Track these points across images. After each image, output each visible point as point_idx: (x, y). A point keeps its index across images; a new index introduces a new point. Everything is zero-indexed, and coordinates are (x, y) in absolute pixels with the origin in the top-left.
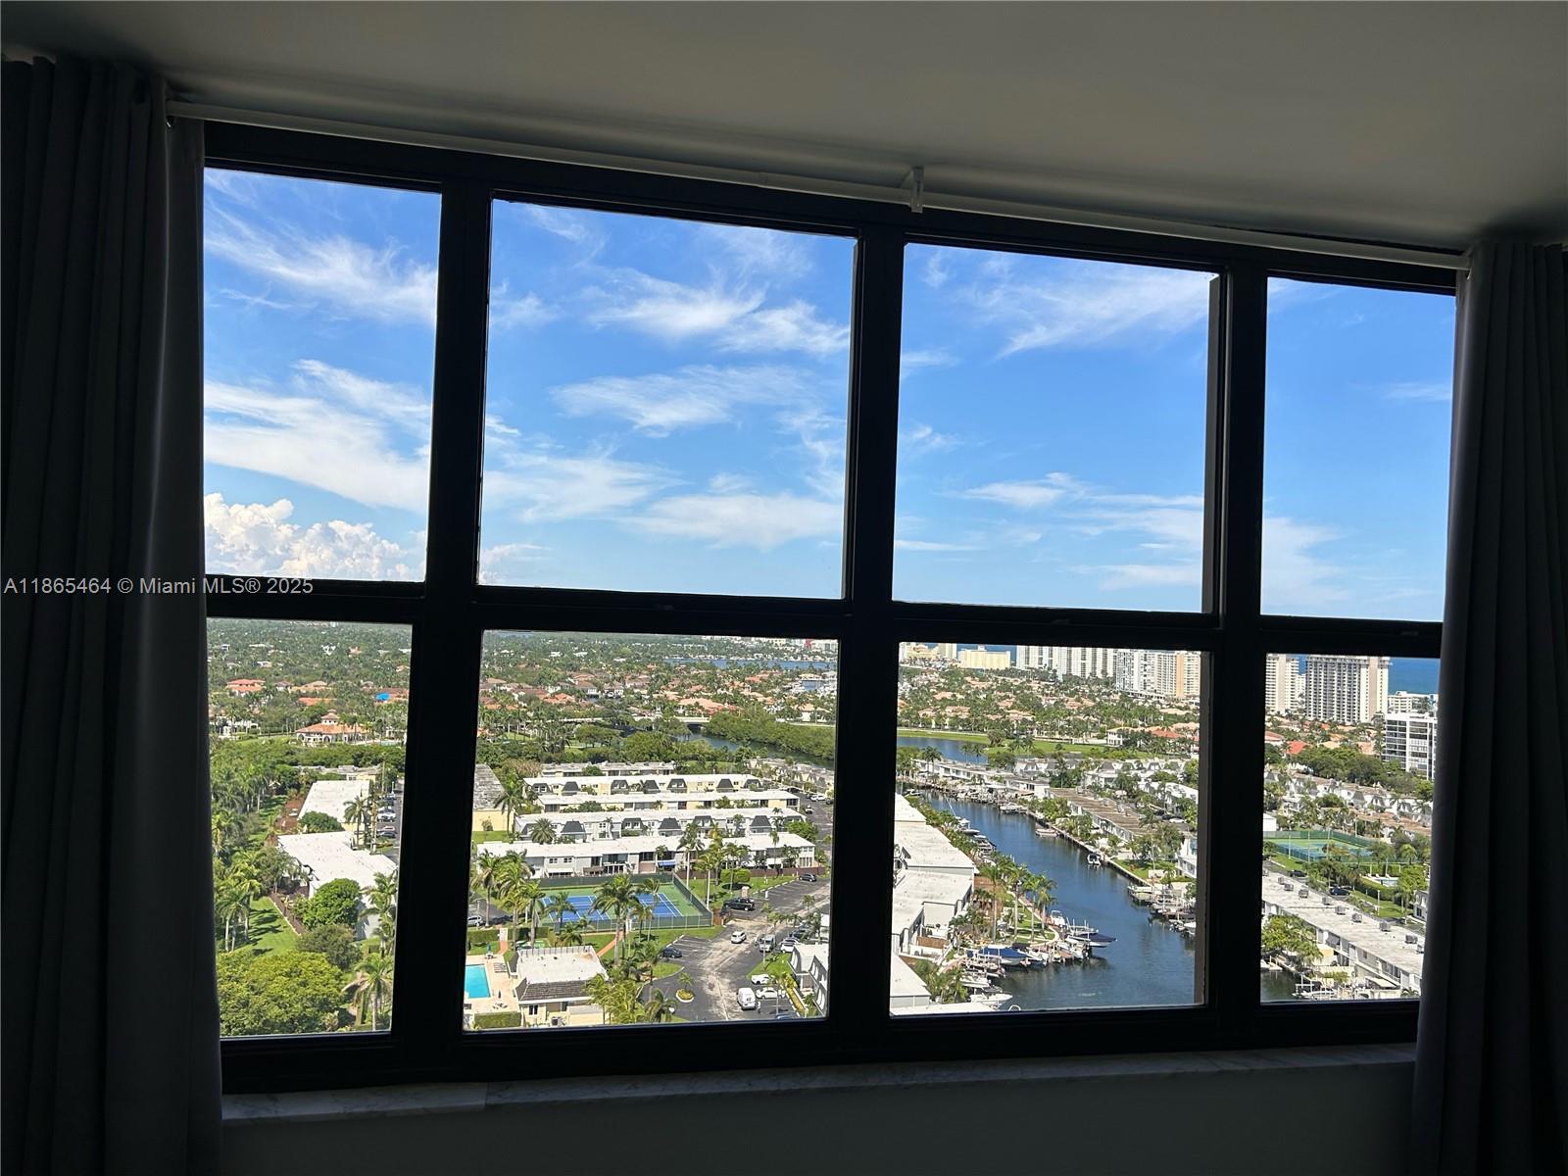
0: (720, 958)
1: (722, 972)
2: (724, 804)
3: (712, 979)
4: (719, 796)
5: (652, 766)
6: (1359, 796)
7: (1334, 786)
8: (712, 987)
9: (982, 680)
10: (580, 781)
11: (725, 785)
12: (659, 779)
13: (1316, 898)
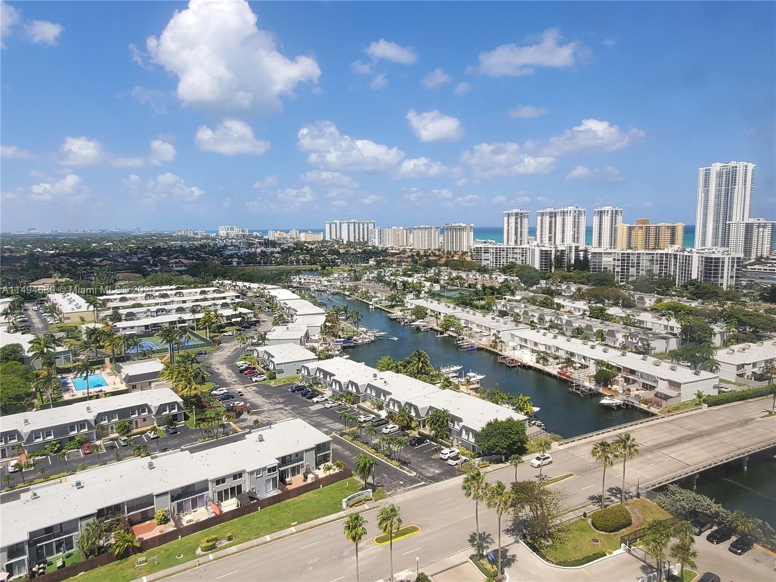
0: (219, 359)
1: (222, 363)
2: (205, 300)
3: (218, 366)
4: (202, 297)
5: (164, 287)
6: (467, 275)
7: (459, 273)
8: (218, 369)
9: (312, 245)
10: (128, 296)
11: (203, 293)
12: (169, 293)
13: (459, 309)
